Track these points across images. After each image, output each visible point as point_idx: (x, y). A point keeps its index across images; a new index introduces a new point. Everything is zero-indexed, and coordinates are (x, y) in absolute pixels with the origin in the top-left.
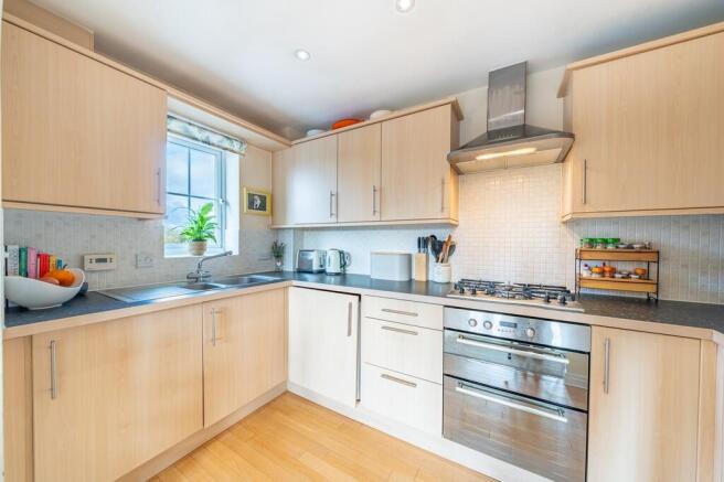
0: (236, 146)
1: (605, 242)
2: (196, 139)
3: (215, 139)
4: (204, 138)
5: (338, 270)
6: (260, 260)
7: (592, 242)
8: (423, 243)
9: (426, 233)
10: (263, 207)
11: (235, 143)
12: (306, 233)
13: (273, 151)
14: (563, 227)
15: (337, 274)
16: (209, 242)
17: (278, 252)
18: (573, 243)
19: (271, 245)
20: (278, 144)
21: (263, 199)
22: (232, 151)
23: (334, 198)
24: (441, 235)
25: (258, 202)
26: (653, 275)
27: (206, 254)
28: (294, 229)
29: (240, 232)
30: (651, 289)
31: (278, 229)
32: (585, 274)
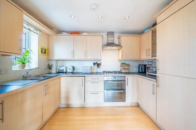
0: (38, 32)
1: (124, 64)
2: (26, 28)
3: (32, 29)
4: (28, 28)
5: (72, 71)
6: (44, 70)
7: (123, 63)
8: (94, 64)
9: (95, 62)
10: (45, 53)
11: (38, 31)
12: (59, 61)
13: (48, 35)
14: (119, 61)
15: (72, 72)
16: (27, 64)
17: (50, 67)
18: (120, 64)
19: (47, 65)
20: (53, 34)
21: (45, 50)
22: (37, 34)
23: (73, 52)
24: (99, 62)
25: (44, 51)
26: (129, 69)
27: (25, 68)
28: (56, 60)
29: (39, 61)
30: (129, 70)
31: (49, 60)
32: (122, 69)
